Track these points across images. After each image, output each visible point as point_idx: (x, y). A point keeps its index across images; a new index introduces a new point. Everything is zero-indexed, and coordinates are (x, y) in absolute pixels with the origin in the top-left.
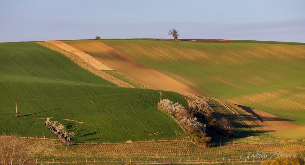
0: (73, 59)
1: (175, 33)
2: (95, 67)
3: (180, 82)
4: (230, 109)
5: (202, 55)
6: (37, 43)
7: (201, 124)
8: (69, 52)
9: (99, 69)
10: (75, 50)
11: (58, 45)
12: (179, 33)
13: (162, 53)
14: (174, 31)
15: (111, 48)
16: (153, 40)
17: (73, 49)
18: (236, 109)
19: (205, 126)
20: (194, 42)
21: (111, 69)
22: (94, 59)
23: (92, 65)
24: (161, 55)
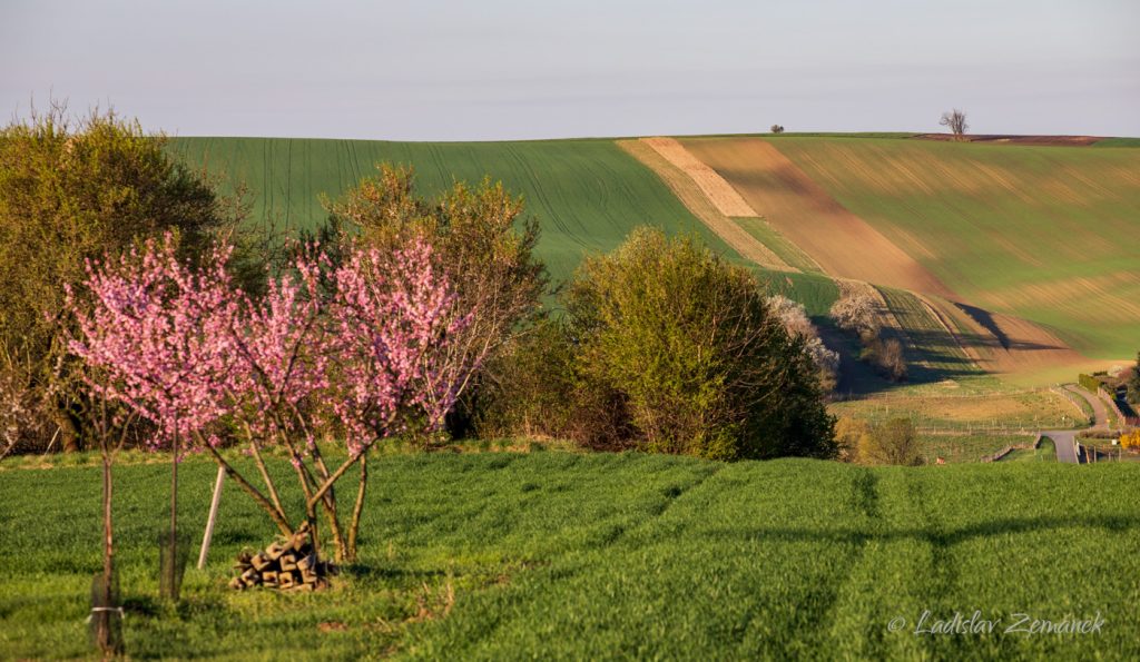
0: (678, 187)
1: (958, 121)
2: (720, 208)
3: (903, 249)
4: (940, 317)
5: (999, 178)
6: (617, 142)
7: (829, 351)
8: (677, 170)
9: (727, 215)
10: (696, 162)
11: (662, 151)
12: (967, 121)
13: (905, 173)
14: (957, 117)
15: (784, 160)
16: (905, 138)
17: (694, 161)
18: (957, 320)
19: (837, 356)
20: (1005, 143)
21: (755, 215)
22: (729, 187)
23: (716, 203)
24: (897, 179)
